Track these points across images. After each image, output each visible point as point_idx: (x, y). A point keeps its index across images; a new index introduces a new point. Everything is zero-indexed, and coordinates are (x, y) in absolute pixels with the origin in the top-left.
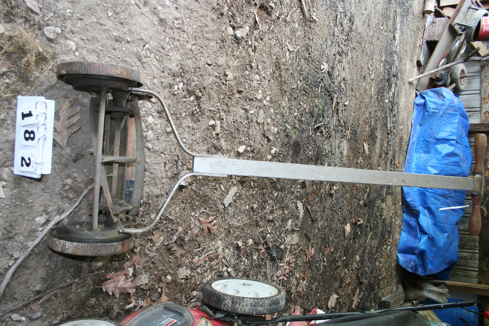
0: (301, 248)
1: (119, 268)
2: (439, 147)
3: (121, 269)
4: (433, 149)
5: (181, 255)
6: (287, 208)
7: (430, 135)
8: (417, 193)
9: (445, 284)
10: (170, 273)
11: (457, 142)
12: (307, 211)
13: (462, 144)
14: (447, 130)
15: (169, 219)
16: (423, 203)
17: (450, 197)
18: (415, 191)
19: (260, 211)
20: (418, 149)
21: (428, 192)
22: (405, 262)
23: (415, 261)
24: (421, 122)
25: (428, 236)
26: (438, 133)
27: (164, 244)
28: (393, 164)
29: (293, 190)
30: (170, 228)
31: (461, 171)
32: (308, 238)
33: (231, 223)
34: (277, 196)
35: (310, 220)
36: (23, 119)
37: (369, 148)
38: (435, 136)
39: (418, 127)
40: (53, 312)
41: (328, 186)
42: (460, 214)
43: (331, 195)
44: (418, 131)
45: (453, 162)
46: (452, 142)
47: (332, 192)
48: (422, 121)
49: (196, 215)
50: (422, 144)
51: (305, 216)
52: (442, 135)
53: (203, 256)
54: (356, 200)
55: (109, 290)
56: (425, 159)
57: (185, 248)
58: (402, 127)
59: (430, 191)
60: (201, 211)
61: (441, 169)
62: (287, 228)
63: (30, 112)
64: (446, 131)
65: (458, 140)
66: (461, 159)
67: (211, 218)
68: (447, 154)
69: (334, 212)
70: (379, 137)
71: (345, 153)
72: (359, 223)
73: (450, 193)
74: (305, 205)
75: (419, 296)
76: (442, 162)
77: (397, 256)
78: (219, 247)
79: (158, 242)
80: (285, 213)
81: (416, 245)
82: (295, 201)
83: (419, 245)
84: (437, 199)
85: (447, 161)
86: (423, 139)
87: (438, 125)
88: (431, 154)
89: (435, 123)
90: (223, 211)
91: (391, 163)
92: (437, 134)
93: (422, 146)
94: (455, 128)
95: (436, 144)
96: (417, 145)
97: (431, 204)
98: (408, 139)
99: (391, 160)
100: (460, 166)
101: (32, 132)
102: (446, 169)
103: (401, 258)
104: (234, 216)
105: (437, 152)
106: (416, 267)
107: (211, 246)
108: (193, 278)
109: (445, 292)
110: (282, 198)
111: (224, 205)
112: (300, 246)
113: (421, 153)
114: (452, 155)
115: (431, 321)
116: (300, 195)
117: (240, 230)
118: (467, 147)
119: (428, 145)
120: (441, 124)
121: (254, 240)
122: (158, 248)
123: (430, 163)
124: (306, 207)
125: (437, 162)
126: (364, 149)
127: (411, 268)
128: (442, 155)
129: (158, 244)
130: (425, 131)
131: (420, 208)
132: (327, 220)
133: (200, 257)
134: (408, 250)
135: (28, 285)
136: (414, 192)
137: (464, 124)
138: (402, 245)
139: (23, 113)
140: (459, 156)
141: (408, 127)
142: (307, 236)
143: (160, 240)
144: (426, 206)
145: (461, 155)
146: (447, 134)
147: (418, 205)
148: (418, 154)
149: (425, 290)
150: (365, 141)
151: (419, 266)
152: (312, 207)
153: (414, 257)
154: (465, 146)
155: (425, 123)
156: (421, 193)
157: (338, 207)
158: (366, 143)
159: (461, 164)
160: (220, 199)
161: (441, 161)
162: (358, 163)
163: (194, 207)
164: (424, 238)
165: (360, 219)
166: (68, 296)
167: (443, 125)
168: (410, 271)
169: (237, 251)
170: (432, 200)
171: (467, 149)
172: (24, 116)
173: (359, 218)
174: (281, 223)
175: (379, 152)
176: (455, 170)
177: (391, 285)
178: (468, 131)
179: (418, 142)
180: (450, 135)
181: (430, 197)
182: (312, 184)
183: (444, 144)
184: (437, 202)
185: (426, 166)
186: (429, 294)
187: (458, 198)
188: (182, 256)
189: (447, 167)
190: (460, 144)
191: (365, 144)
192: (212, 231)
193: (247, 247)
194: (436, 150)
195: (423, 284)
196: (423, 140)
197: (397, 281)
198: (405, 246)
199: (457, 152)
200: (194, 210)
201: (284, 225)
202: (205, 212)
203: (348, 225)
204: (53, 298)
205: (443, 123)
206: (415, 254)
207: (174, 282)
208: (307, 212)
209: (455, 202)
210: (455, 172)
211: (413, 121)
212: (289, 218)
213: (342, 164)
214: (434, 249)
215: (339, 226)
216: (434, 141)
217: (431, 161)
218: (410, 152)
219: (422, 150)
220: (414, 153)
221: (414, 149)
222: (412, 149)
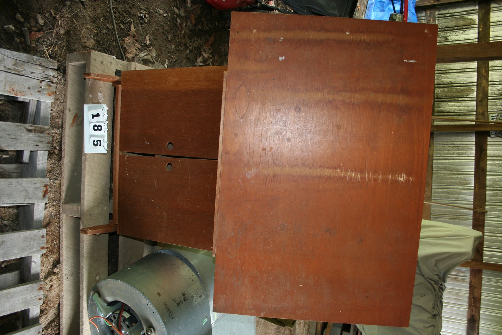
4: (387, 8)
20: (376, 9)
36: (93, 118)
50: (379, 4)
63: (98, 113)
68: (398, 11)
88: (385, 12)
93: (378, 6)
95: (389, 4)
101: (100, 126)
113: (377, 12)
119: (383, 5)
148: (375, 12)
171: (414, 16)
172: (94, 116)
179: (375, 3)
217: (386, 16)
218: (369, 9)
219: (378, 9)
220: (373, 12)
221: (373, 9)
222: (371, 8)
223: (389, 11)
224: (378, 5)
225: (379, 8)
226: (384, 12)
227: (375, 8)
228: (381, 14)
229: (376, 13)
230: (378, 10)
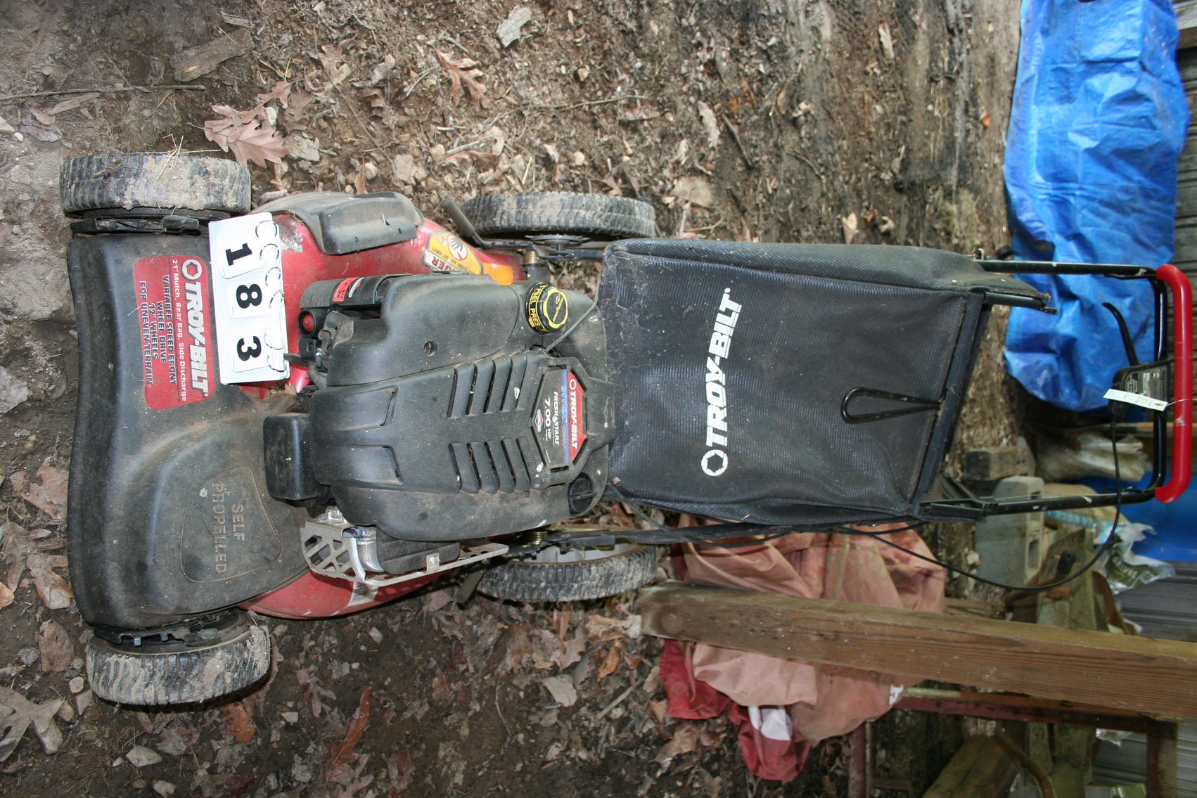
0: (720, 222)
1: (244, 102)
2: (1096, 82)
3: (249, 105)
4: (1082, 89)
5: (399, 127)
6: (674, 110)
7: (1069, 53)
8: (1047, 203)
9: (1133, 430)
10: (374, 159)
11: (1144, 68)
12: (727, 135)
13: (1158, 76)
14: (1113, 36)
15: (358, 25)
16: (1063, 226)
17: (1134, 210)
18: (1043, 200)
19: (600, 93)
20: (1043, 94)
21: (1074, 195)
22: (1025, 369)
23: (1050, 368)
24: (1046, 26)
25: (1081, 305)
26: (1089, 46)
27: (353, 86)
28: (970, 114)
29: (684, 70)
30: (364, 50)
31: (1157, 140)
32: (738, 206)
33: (522, 93)
34: (642, 68)
35: (739, 161)
36: (230, 263)
37: (894, 46)
38: (1084, 53)
39: (1039, 40)
40: (88, 144)
41: (782, 95)
42: (1163, 257)
43: (794, 122)
44: (1040, 50)
45: (1134, 118)
46: (1128, 65)
47: (795, 115)
48: (1049, 23)
49: (429, 43)
50: (1052, 79)
51: (727, 149)
52: (1101, 50)
53: (456, 149)
54: (871, 165)
55: (221, 141)
56: (1061, 117)
57: (406, 110)
58: (991, 28)
59: (1077, 193)
60: (441, 36)
61: (1104, 135)
62: (676, 158)
63: (245, 246)
64: (1112, 40)
65: (1147, 64)
66: (1154, 107)
67: (468, 62)
68: (1118, 96)
69: (808, 169)
70: (924, 26)
71: (826, 33)
72: (884, 228)
73: (1133, 200)
74: (723, 120)
75: (1072, 466)
76: (1106, 118)
77: (1004, 358)
78: (496, 141)
79: (338, 75)
80: (667, 121)
81: (1049, 328)
82: (692, 99)
83: (1058, 326)
84: (1099, 214)
85: (1119, 116)
86: (1054, 66)
87: (1089, 27)
88: (1076, 103)
89: (1082, 21)
90: (498, 56)
91: (966, 111)
92: (1089, 49)
93: (1052, 85)
94: (1134, 30)
95: (1086, 75)
96: (1038, 86)
97: (1085, 225)
98: (1012, 65)
99: (967, 104)
100: (1154, 128)
101: (255, 288)
102: (1117, 136)
103: (1017, 363)
104: (529, 78)
105: (1092, 95)
106: (1053, 385)
107: (474, 130)
108: (434, 192)
109: (1134, 451)
110: (657, 79)
111: (499, 40)
112: (717, 218)
113: (1049, 104)
114: (1131, 97)
115: (1104, 519)
116: (706, 90)
117: (549, 120)
118: (1173, 85)
119: (1068, 80)
120: (1097, 23)
121: (590, 157)
122: (338, 88)
123: (1074, 124)
124: (727, 126)
125: (1091, 119)
126: (881, 43)
127: (1044, 388)
128: (1104, 100)
129: (336, 81)
130: (1057, 46)
131: (1057, 239)
132: (790, 181)
133: (448, 148)
134: (1032, 343)
135: (24, 65)
136: (1037, 202)
137: (1162, 26)
138: (1017, 333)
139: (228, 252)
140: (1148, 100)
141: (1012, 36)
142: (734, 197)
143: (341, 72)
144: (1070, 232)
145: (1156, 100)
146: (1115, 46)
147: (1052, 232)
148: (1042, 107)
149: (1086, 450)
150: (881, 22)
151: (1062, 382)
152: (741, 131)
153: (1047, 359)
154: (1167, 82)
155: (1055, 26)
156: (1057, 203)
157: (819, 161)
158: (884, 28)
159: (1157, 122)
160: (489, 26)
161: (1103, 114)
162: (866, 73)
163: (423, 23)
164: (1071, 310)
165: (885, 218)
166: (120, 120)
167: (1104, 23)
168: (1042, 396)
169: (547, 170)
170: (1084, 217)
171: (1174, 90)
172: (232, 257)
173: (884, 215)
174: (658, 140)
175: (927, 66)
176: (1142, 138)
177: (992, 426)
178: (1174, 48)
179: (1040, 78)
180: (1122, 48)
181: (1079, 207)
182: (738, 75)
183: (1108, 72)
184: (1099, 220)
185: (1064, 133)
186: (1097, 458)
187: (1157, 213)
188: (401, 128)
189: (1119, 131)
190: (1151, 73)
191: (881, 31)
192: (473, 93)
193: (571, 168)
194: (1089, 92)
195: (1080, 438)
196: (1055, 70)
197: (1011, 425)
198: (1024, 334)
199: (1143, 89)
200: (422, 30)
201: (670, 149)
202: (450, 42)
203: (853, 217)
204: (85, 112)
205: (1102, 19)
206: (1047, 350)
207: (384, 182)
208: (729, 140)
209: (1148, 224)
210: (1141, 142)
211: (1023, 21)
212: (681, 137)
213: (821, 60)
214: (1098, 336)
215: (826, 209)
216: (1082, 68)
217: (1078, 119)
218: (1020, 102)
219: (1051, 95)
220: (1033, 107)
221: (1033, 96)
222: (1025, 96)
223: (1089, 98)
224: (1050, 82)
225: (1052, 91)
226: (1070, 103)
227: (1041, 92)
228: (1061, 112)
229: (1044, 108)
230: (1051, 99)
